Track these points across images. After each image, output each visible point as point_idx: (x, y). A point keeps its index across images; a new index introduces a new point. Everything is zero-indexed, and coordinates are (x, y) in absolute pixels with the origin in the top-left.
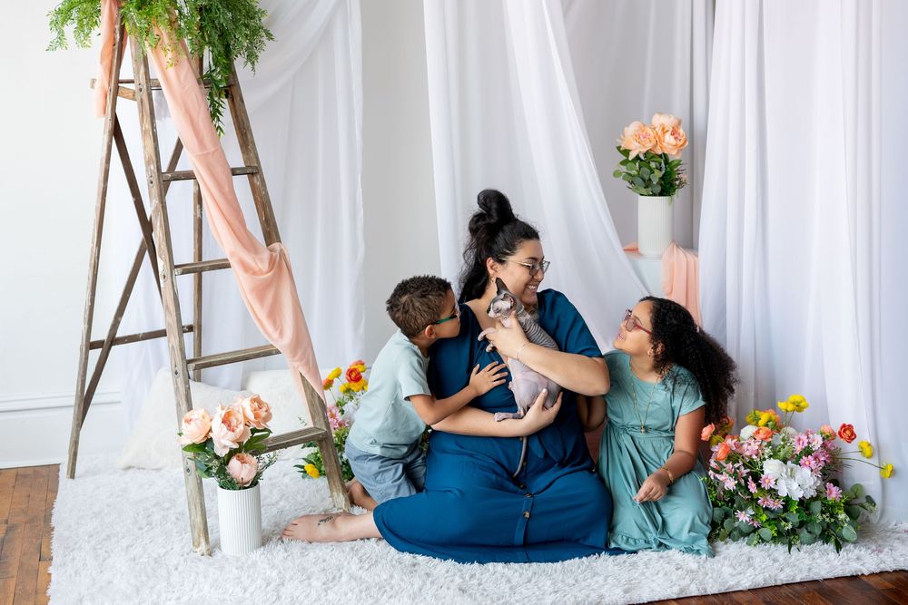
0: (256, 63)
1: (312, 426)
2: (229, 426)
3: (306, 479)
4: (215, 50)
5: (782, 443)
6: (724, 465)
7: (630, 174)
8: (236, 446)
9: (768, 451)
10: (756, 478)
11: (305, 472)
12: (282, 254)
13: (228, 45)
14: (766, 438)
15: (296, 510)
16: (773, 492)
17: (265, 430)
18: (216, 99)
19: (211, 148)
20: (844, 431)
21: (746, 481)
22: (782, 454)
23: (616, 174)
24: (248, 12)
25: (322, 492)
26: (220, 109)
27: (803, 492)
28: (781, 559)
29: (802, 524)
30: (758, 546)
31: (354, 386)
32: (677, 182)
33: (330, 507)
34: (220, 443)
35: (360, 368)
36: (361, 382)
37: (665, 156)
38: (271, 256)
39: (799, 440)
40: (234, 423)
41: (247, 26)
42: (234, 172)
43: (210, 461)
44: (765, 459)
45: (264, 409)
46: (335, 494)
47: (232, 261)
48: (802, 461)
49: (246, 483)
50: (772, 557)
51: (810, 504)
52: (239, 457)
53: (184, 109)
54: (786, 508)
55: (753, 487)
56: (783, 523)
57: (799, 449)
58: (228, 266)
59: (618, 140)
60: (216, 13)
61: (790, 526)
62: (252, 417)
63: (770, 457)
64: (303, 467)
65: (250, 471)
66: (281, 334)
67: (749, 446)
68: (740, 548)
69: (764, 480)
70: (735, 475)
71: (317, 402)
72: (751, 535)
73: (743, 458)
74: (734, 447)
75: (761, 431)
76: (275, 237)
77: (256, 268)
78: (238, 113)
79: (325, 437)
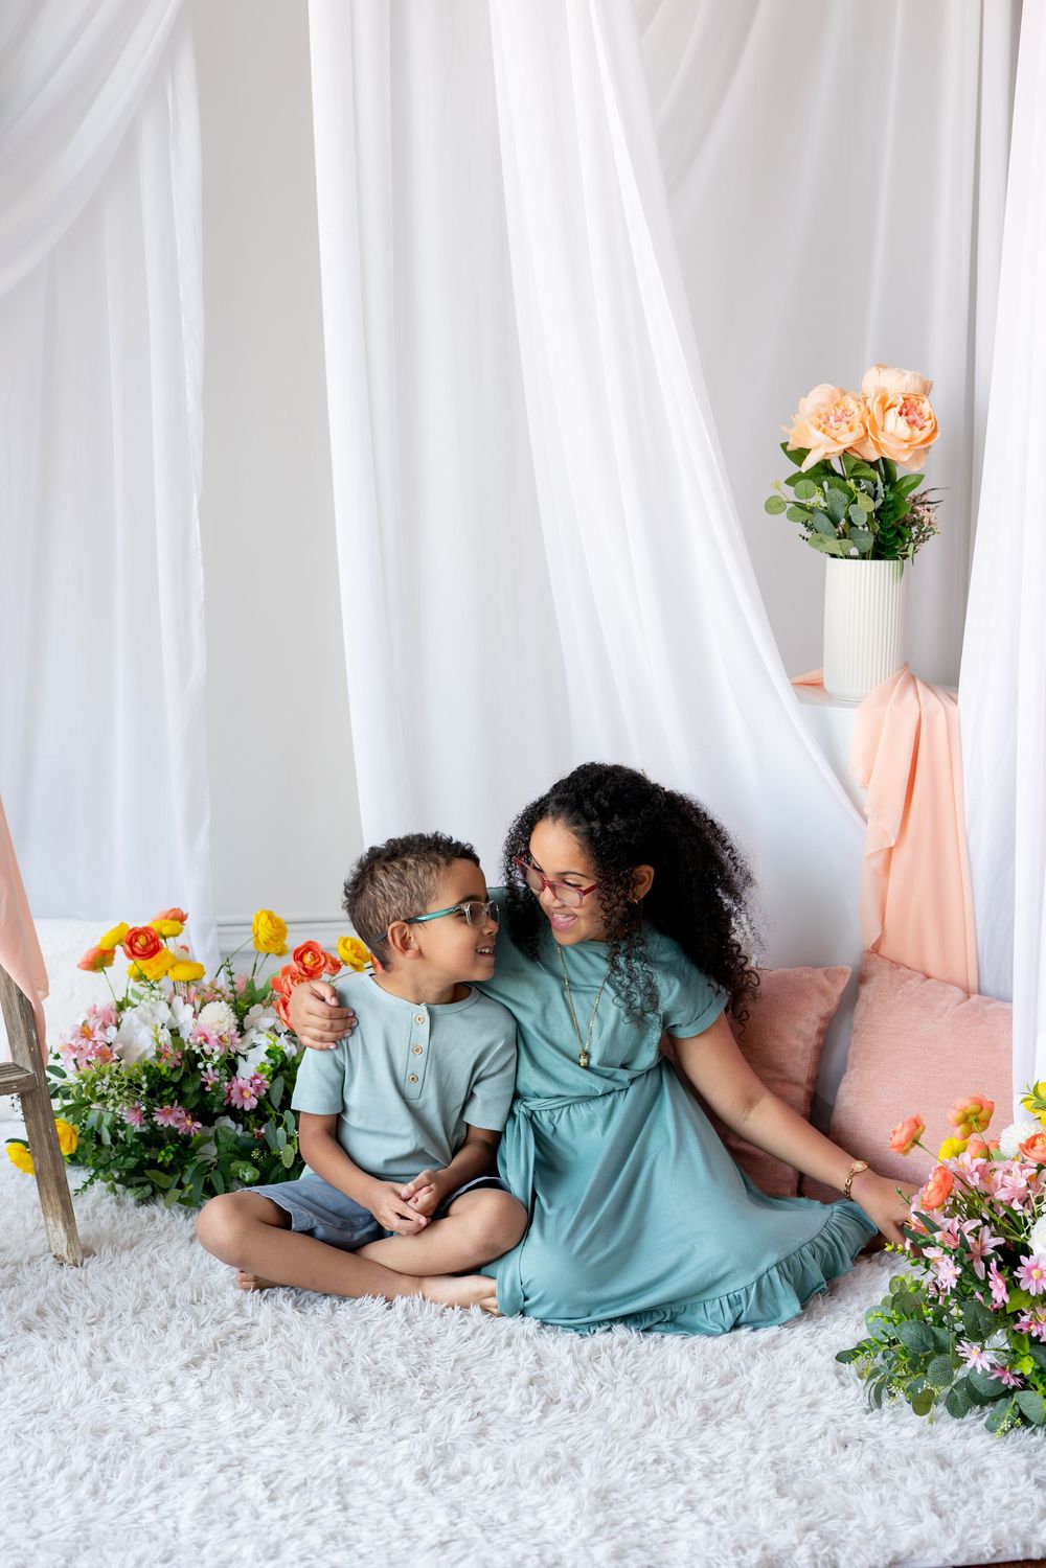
1: (11, 1060)
7: (801, 506)
10: (1010, 1262)
21: (988, 1268)
23: (773, 506)
30: (1012, 1435)
32: (914, 529)
36: (163, 960)
37: (885, 467)
44: (1041, 1213)
46: (51, 1221)
55: (999, 1287)
59: (784, 429)
67: (1007, 1177)
68: (966, 1437)
69: (1029, 1272)
70: (963, 1254)
71: (16, 1004)
72: (1001, 1402)
73: (991, 1206)
74: (977, 1175)
75: (1038, 1141)
79: (31, 1087)
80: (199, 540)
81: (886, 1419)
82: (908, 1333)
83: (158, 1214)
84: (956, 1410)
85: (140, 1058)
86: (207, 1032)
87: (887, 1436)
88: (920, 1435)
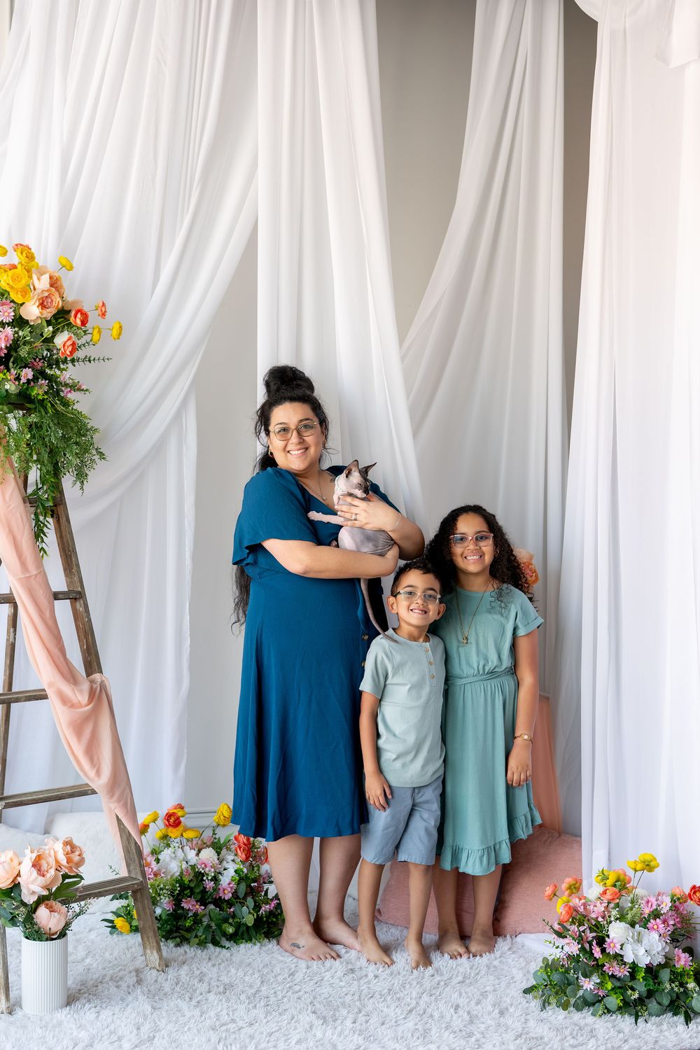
0: (85, 482)
1: (127, 875)
2: (39, 870)
3: (115, 936)
4: (44, 468)
5: (630, 905)
6: (569, 927)
8: (45, 893)
9: (614, 913)
10: (601, 941)
11: (114, 927)
12: (103, 687)
13: (57, 463)
14: (613, 899)
15: (104, 969)
16: (619, 958)
17: (77, 876)
18: (41, 518)
19: (33, 570)
20: (695, 893)
21: (590, 944)
22: (629, 917)
24: (79, 430)
25: (133, 949)
26: (45, 530)
27: (649, 958)
28: (626, 1031)
29: (650, 994)
30: (603, 1017)
31: (173, 833)
33: (142, 966)
34: (28, 889)
35: (180, 813)
36: (181, 828)
38: (92, 687)
39: (648, 902)
40: (45, 866)
41: (77, 443)
42: (57, 596)
43: (17, 908)
44: (611, 922)
45: (77, 853)
46: (148, 951)
47: (49, 692)
48: (650, 925)
49: (53, 934)
50: (617, 1028)
51: (658, 971)
52: (47, 905)
53: (7, 530)
54: (633, 976)
55: (597, 952)
56: (630, 992)
57: (647, 911)
58: (45, 697)
60: (47, 431)
61: (636, 996)
62: (64, 862)
63: (617, 919)
64: (112, 922)
65: (59, 921)
66: (98, 773)
67: (595, 908)
68: (584, 1018)
69: (609, 944)
70: (580, 939)
71: (133, 848)
72: (597, 1005)
73: (589, 920)
74: (582, 907)
75: (608, 892)
76: (96, 667)
77: (74, 700)
78: (63, 534)
79: (140, 887)
80: (188, 624)
81: (550, 1012)
82: (556, 978)
83: (188, 950)
84: (578, 1008)
85: (172, 876)
86: (206, 862)
87: (552, 1019)
88: (565, 1018)
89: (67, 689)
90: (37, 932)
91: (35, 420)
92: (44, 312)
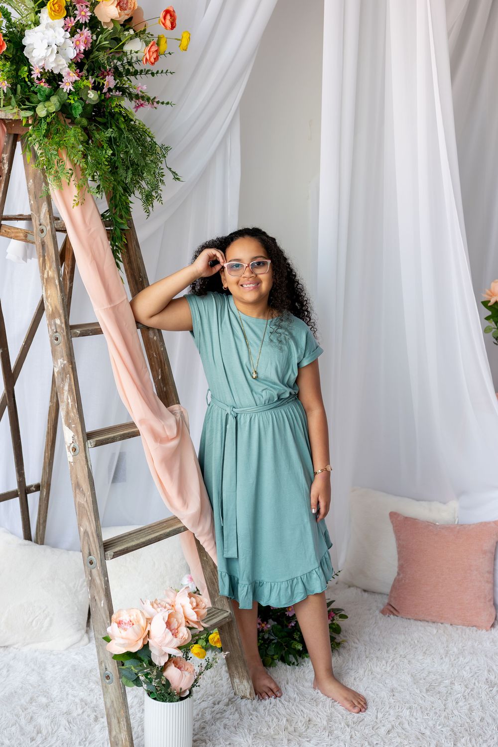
1: (210, 606)
12: (183, 417)
34: (160, 651)
47: (141, 429)
49: (183, 693)
65: (190, 680)
76: (174, 398)
77: (163, 435)
78: (133, 259)
79: (230, 620)
89: (158, 426)
90: (169, 694)
91: (113, 135)
92: (123, 13)
